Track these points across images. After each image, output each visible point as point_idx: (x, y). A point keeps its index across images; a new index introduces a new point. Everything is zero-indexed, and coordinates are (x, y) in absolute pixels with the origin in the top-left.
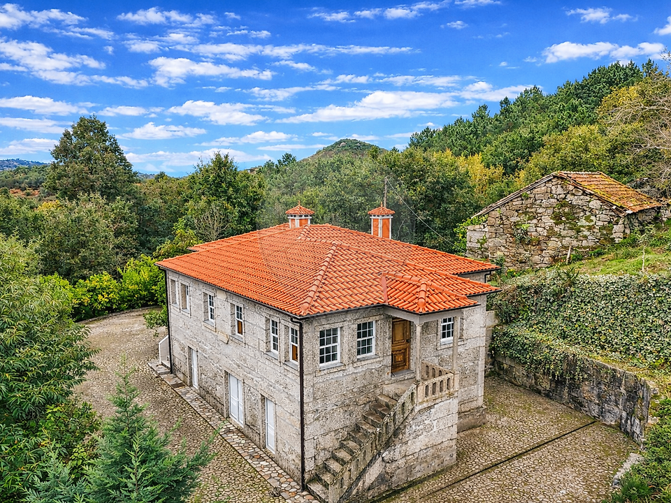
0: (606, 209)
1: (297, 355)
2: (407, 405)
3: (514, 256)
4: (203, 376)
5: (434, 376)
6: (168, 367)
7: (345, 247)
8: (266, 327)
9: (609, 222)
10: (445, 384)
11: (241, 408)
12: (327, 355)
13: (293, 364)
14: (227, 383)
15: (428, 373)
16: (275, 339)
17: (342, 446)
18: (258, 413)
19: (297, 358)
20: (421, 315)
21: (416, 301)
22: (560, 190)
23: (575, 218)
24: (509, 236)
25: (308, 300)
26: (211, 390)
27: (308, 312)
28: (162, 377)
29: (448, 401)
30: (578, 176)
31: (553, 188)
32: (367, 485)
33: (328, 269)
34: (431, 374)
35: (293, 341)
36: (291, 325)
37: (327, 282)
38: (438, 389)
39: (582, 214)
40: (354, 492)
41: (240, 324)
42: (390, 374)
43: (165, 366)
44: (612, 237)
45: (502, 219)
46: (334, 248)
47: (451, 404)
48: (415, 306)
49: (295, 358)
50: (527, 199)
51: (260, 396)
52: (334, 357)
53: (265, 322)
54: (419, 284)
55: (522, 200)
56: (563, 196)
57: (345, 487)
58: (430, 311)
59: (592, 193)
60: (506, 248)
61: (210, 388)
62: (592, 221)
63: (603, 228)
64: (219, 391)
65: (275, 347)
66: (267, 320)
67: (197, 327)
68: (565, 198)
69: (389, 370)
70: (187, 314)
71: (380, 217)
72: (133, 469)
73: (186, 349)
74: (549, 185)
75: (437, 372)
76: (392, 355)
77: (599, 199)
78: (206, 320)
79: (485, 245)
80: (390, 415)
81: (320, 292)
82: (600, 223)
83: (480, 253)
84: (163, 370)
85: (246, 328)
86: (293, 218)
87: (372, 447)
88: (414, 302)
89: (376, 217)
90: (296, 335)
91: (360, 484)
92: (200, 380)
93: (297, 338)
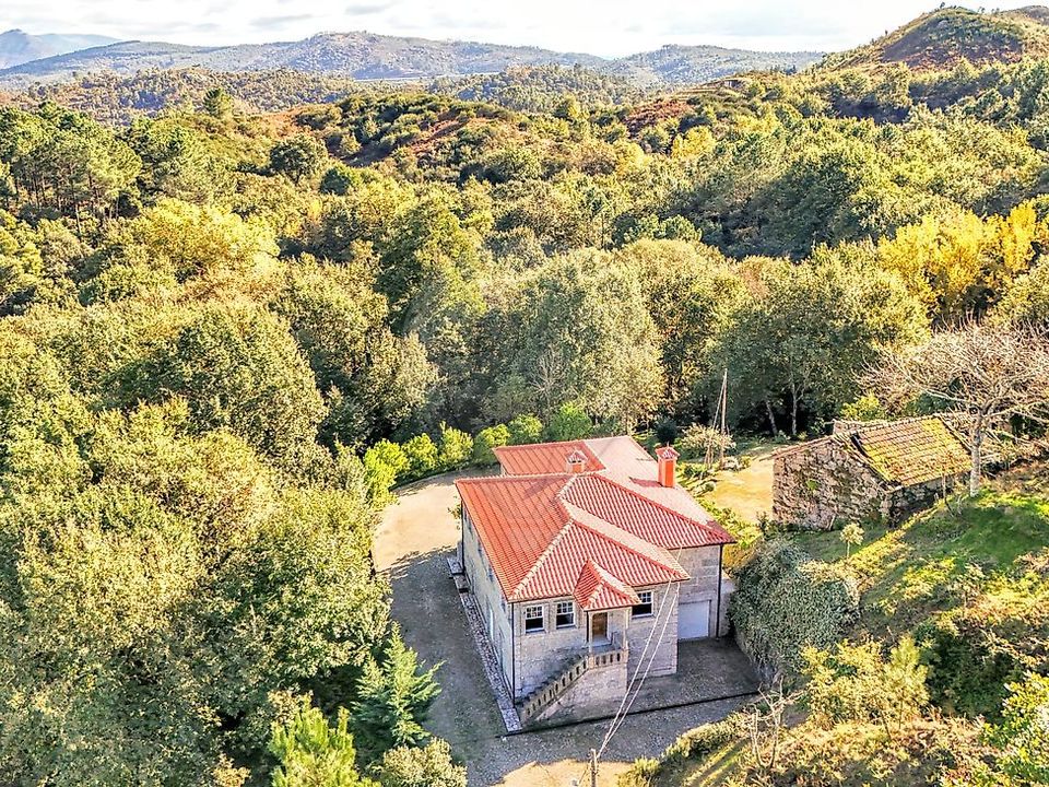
2: (580, 668)
3: (793, 509)
10: (615, 657)
17: (541, 687)
22: (839, 455)
23: (850, 485)
24: (792, 488)
28: (455, 578)
29: (618, 669)
31: (834, 451)
38: (608, 660)
39: (856, 483)
44: (879, 511)
45: (786, 469)
47: (622, 671)
50: (810, 456)
55: (805, 456)
56: (841, 462)
57: (531, 714)
62: (863, 491)
63: (872, 501)
68: (843, 465)
71: (664, 459)
74: (830, 447)
82: (870, 496)
89: (661, 458)
91: (542, 716)
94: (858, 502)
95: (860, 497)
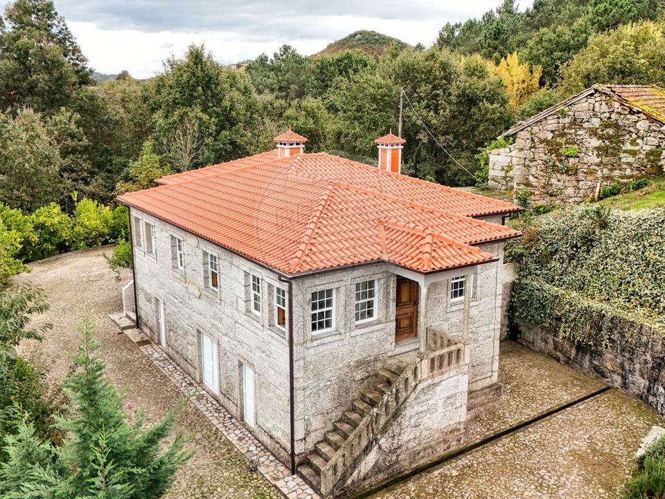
0: (655, 131)
1: (284, 319)
2: (410, 380)
3: (543, 188)
4: (172, 333)
5: (442, 346)
6: (133, 320)
7: (344, 185)
8: (245, 282)
9: (657, 147)
10: (454, 356)
11: (216, 374)
12: (321, 321)
13: (279, 330)
14: (200, 343)
15: (435, 343)
16: (256, 298)
17: (335, 430)
18: (235, 380)
19: (284, 324)
20: (426, 274)
21: (420, 256)
22: (604, 108)
23: (620, 141)
24: (541, 162)
25: (299, 254)
26: (182, 350)
27: (298, 269)
28: (126, 332)
29: (456, 377)
30: (624, 90)
31: (597, 104)
32: (362, 475)
33: (323, 215)
34: (439, 344)
35: (279, 302)
36: (277, 284)
37: (320, 232)
38: (446, 362)
39: (627, 137)
40: (349, 481)
41: (214, 275)
42: (394, 344)
43: (130, 318)
44: (660, 164)
45: (533, 140)
46: (330, 187)
47: (461, 379)
48: (419, 262)
49: (282, 322)
50: (565, 117)
51: (237, 362)
52: (328, 324)
53: (243, 276)
54: (424, 235)
55: (559, 118)
56: (608, 115)
57: (339, 474)
58: (437, 269)
59: (640, 110)
60: (536, 177)
61: (181, 348)
62: (638, 144)
63: (651, 153)
64: (191, 352)
65: (257, 307)
66: (247, 274)
67: (164, 276)
68: (610, 118)
69: (392, 339)
70: (152, 260)
71: (389, 147)
72: (99, 465)
73: (153, 300)
74: (592, 101)
75: (446, 342)
76: (397, 320)
77: (649, 117)
78: (175, 267)
79: (511, 173)
80: (392, 392)
81: (312, 244)
82: (648, 148)
83: (504, 183)
84: (128, 323)
85: (222, 280)
86: (283, 146)
87: (367, 430)
88: (418, 257)
89: (384, 147)
90: (284, 296)
91: (355, 474)
92: (168, 338)
93: (284, 300)
94: (631, 159)
95: (633, 153)
